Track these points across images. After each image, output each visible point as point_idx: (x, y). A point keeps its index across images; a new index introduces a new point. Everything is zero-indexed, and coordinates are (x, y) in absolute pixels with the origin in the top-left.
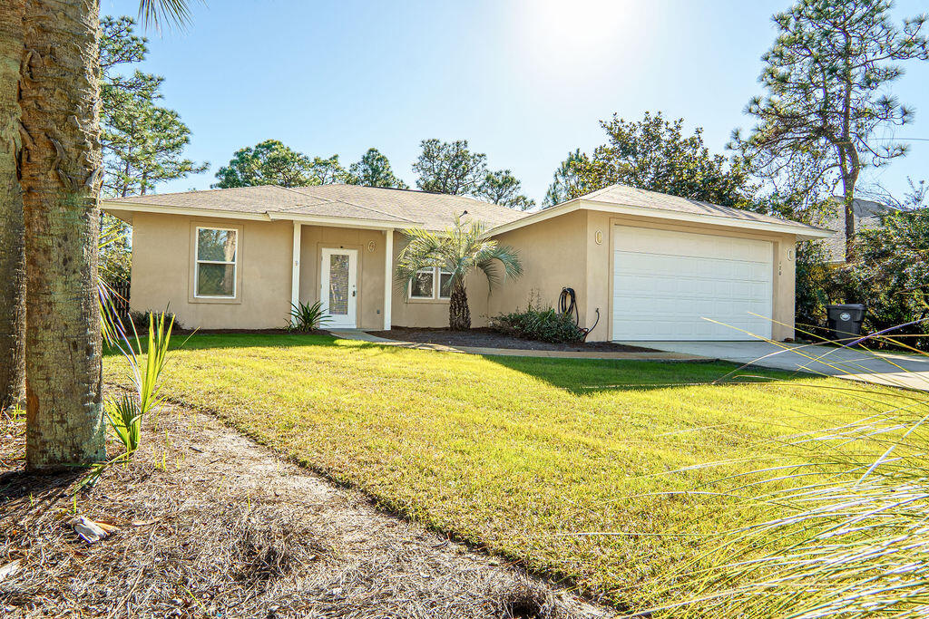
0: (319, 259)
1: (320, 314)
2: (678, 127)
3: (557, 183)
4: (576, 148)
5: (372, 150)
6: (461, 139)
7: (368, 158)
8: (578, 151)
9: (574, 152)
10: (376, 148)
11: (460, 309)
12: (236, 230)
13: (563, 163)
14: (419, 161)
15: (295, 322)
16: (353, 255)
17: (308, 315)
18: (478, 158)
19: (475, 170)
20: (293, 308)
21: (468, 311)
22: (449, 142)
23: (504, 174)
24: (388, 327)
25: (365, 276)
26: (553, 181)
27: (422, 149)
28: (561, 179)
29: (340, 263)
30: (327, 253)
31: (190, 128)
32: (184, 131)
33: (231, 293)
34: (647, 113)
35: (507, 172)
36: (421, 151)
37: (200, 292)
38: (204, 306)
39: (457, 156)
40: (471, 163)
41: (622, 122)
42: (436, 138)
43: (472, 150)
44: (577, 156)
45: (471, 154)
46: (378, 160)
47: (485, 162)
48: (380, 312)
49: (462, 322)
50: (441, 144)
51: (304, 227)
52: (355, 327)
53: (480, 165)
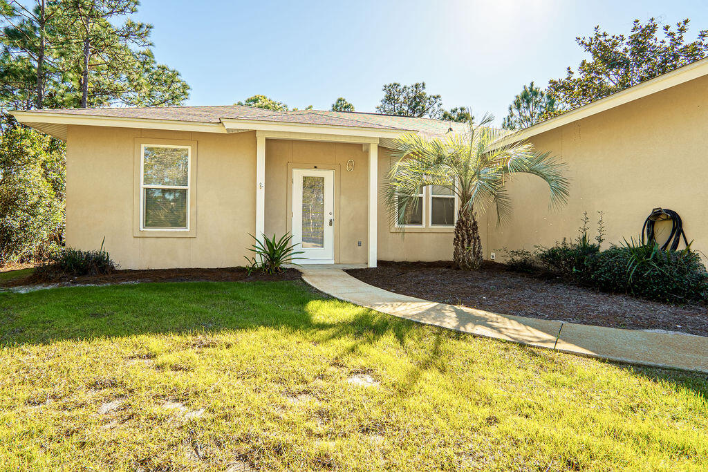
0: (289, 181)
1: (288, 250)
2: (681, 30)
3: (512, 116)
4: (531, 81)
5: (340, 100)
6: (420, 82)
7: (337, 106)
8: (532, 84)
9: (528, 85)
10: (343, 98)
11: (470, 241)
12: (189, 148)
13: (517, 97)
14: (381, 103)
15: (260, 260)
16: (329, 177)
17: (275, 252)
18: (433, 100)
19: (430, 110)
20: (258, 244)
21: (479, 244)
22: (409, 85)
23: (459, 111)
24: (373, 264)
25: (343, 201)
26: (508, 113)
27: (385, 93)
28: (515, 112)
29: (313, 186)
30: (298, 175)
31: (189, 84)
32: (185, 87)
33: (184, 225)
34: (637, 21)
35: (462, 109)
36: (383, 95)
37: (147, 225)
38: (153, 240)
39: (415, 98)
40: (427, 104)
41: (605, 35)
42: (397, 82)
43: (429, 92)
44: (531, 90)
45: (428, 96)
46: (345, 107)
47: (440, 102)
48: (362, 243)
49: (472, 258)
50: (402, 87)
51: (269, 141)
52: (332, 262)
53: (436, 105)
